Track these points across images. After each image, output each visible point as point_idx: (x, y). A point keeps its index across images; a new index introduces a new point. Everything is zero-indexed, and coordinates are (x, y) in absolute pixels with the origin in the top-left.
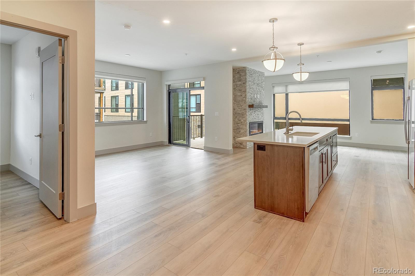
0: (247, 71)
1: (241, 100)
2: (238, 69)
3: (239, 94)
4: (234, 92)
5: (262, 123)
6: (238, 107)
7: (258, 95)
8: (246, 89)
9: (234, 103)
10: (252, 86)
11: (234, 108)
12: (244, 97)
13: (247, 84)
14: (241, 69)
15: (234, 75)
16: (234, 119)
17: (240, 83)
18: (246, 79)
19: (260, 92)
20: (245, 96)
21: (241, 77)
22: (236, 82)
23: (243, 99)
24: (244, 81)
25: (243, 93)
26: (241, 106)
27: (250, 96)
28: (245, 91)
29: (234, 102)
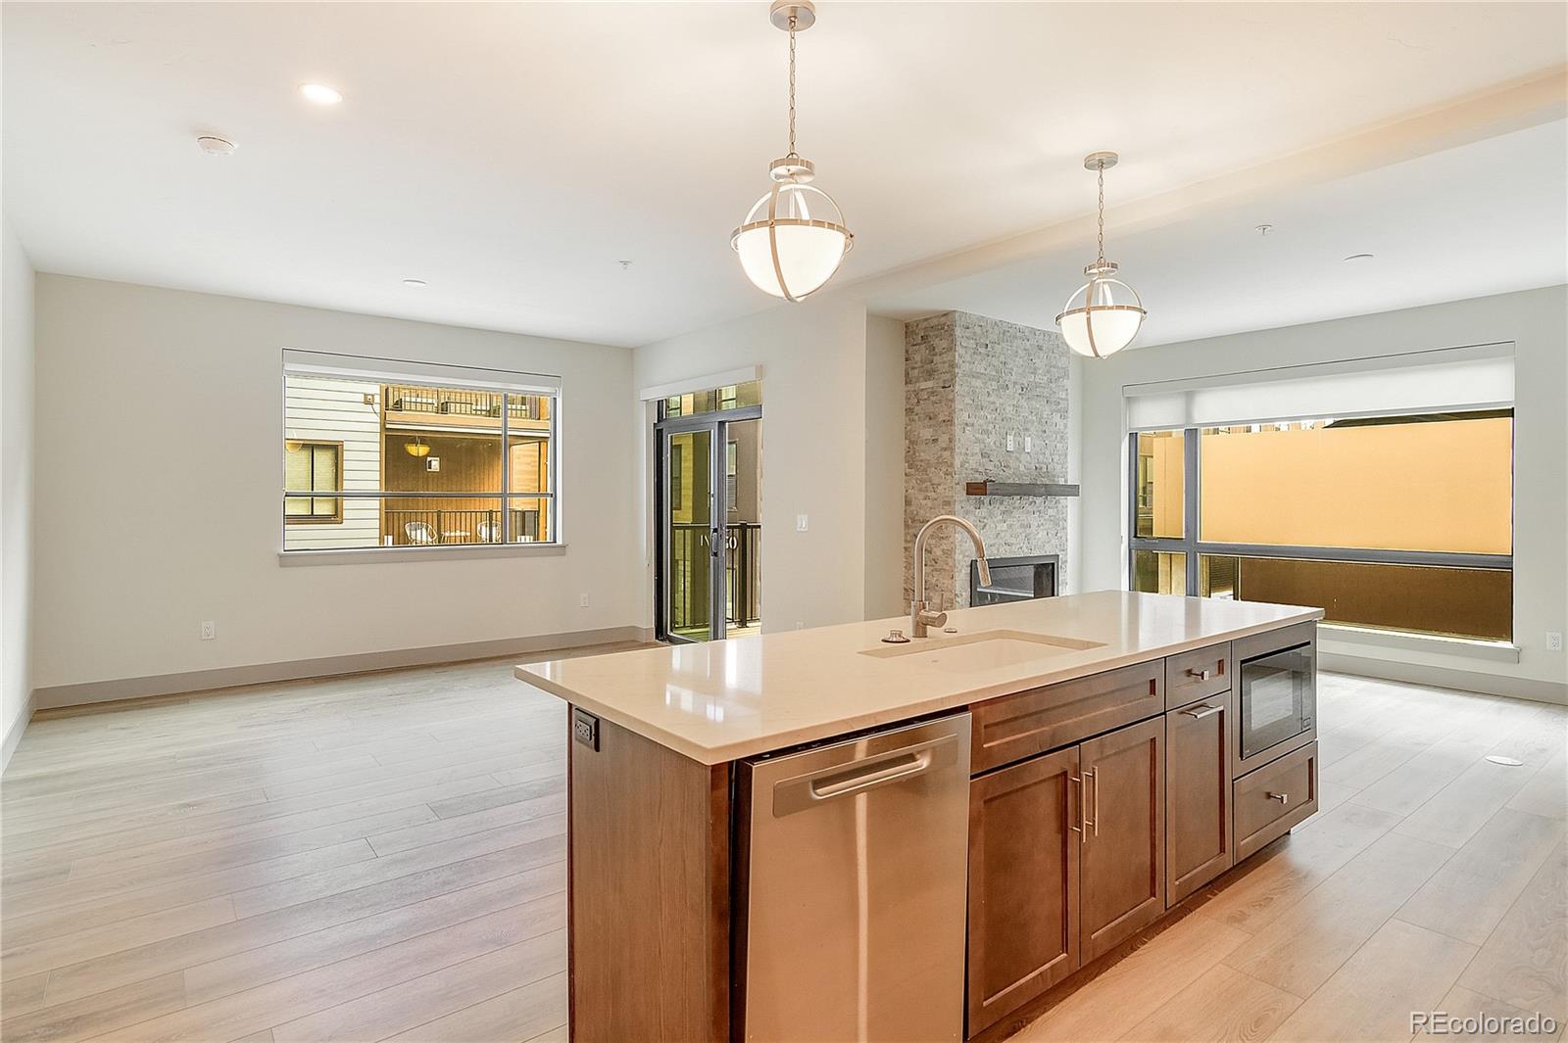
0: (958, 332)
1: (933, 461)
2: (925, 324)
3: (927, 433)
4: (907, 425)
5: (1053, 564)
6: (920, 490)
7: (1028, 439)
8: (951, 413)
9: (906, 474)
10: (991, 399)
11: (906, 497)
12: (945, 449)
13: (957, 387)
14: (934, 322)
15: (907, 352)
16: (909, 545)
17: (930, 384)
18: (953, 365)
19: (1040, 422)
20: (950, 440)
21: (935, 358)
22: (914, 380)
23: (941, 456)
24: (947, 376)
25: (944, 428)
26: (935, 486)
27: (978, 441)
28: (950, 422)
29: (908, 471)
